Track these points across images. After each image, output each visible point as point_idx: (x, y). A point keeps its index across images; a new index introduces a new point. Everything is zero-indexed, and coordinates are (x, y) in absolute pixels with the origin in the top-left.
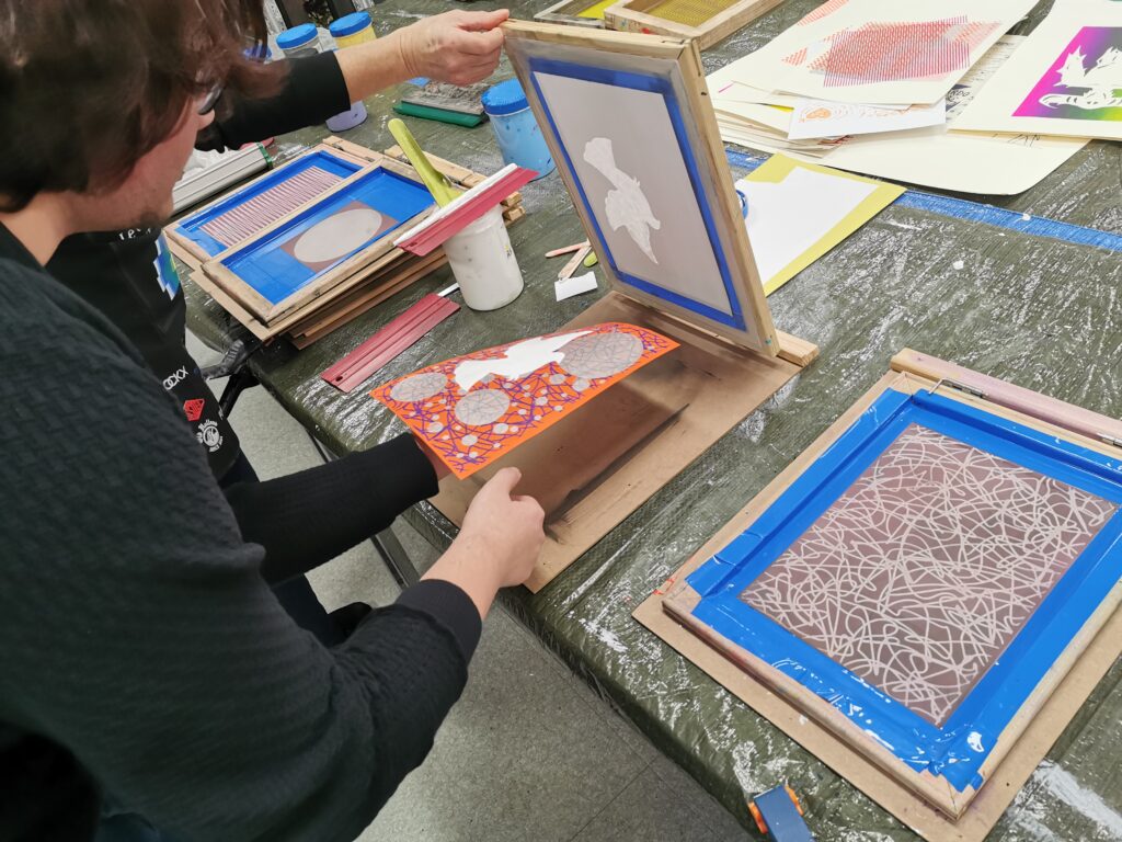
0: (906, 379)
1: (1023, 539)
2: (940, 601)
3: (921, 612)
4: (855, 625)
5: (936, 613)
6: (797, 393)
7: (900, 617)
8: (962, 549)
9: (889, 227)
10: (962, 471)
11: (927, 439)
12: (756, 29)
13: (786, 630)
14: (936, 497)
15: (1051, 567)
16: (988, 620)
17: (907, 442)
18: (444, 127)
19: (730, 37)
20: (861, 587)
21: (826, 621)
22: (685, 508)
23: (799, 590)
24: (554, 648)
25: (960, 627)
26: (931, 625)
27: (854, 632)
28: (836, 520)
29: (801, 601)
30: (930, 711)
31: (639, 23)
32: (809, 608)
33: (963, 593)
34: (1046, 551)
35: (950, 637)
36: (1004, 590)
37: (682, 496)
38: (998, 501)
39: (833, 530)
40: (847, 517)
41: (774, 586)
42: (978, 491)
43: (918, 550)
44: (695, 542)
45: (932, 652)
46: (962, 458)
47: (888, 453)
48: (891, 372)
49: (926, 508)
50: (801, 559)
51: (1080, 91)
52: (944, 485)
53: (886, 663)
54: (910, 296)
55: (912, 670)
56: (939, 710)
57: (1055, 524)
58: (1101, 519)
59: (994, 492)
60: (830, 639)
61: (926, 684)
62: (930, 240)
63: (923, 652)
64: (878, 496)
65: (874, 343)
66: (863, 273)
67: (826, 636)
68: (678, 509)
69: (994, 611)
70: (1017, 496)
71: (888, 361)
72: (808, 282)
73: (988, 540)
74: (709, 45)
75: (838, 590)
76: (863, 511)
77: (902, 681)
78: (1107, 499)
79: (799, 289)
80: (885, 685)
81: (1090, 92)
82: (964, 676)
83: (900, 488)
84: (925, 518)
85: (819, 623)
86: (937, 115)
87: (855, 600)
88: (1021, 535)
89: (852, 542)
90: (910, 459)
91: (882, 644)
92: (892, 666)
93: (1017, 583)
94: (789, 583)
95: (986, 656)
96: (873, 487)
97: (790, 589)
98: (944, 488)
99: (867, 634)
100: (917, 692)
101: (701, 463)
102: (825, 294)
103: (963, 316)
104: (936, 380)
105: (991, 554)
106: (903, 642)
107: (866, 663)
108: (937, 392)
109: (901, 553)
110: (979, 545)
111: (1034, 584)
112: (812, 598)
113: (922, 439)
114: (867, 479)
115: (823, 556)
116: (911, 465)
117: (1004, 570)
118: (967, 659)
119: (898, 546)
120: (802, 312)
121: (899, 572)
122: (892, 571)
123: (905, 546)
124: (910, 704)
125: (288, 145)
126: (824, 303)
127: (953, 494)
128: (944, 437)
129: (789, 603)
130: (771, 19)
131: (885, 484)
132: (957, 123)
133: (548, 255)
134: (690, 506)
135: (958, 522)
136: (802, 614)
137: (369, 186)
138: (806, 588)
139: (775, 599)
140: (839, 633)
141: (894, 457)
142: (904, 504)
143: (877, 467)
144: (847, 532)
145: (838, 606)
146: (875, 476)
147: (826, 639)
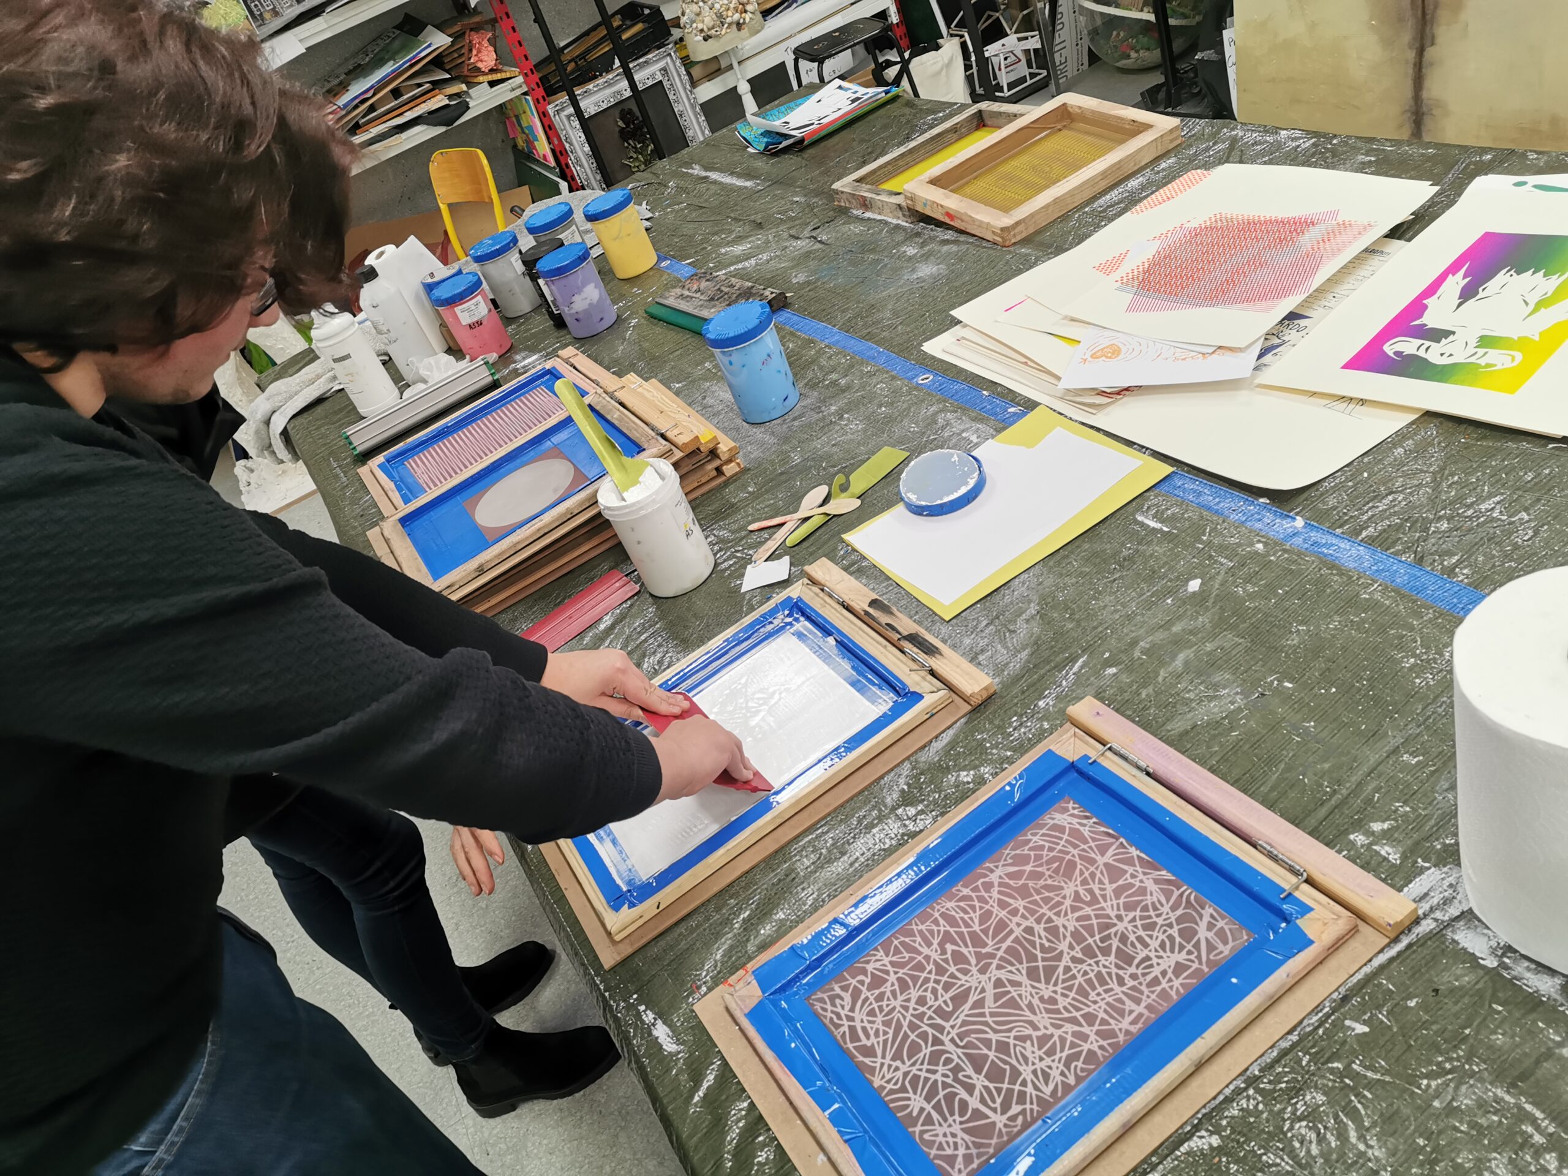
0: (1072, 739)
1: (1130, 965)
2: (1013, 1034)
3: (987, 1043)
4: (914, 1049)
5: (1003, 1047)
7: (963, 1047)
8: (1061, 970)
10: (1097, 868)
11: (1076, 820)
13: (841, 1047)
14: (1057, 899)
15: (1149, 1007)
16: (1054, 1065)
17: (1052, 822)
19: (1053, 223)
20: (937, 1004)
21: (885, 1042)
23: (872, 999)
25: (1021, 1068)
26: (993, 1061)
27: (909, 1060)
28: (943, 915)
29: (868, 1014)
30: (953, 1168)
31: (941, 205)
32: (873, 1022)
33: (1041, 1027)
34: (1149, 985)
35: (1007, 1080)
36: (1086, 1029)
38: (1122, 913)
39: (934, 927)
40: (953, 913)
41: (847, 991)
42: (1104, 897)
43: (1012, 965)
45: (981, 1094)
46: (1103, 849)
47: (1025, 835)
49: (1042, 911)
50: (886, 960)
51: (1437, 335)
52: (1071, 884)
53: (929, 1103)
55: (952, 1114)
56: (962, 1167)
57: (1172, 951)
58: (1226, 950)
59: (1122, 901)
60: (882, 1065)
61: (961, 1134)
63: (971, 1095)
64: (996, 889)
65: (1060, 685)
67: (879, 1060)
69: (1067, 1052)
70: (1145, 909)
72: (1020, 590)
73: (1091, 962)
75: (912, 1005)
76: (973, 908)
77: (937, 1127)
78: (1244, 925)
79: (1006, 600)
80: (918, 1129)
81: (1451, 338)
82: (1004, 1130)
83: (1022, 882)
84: (1035, 925)
85: (878, 1043)
87: (925, 1021)
88: (1128, 960)
89: (948, 946)
90: (1047, 845)
91: (933, 1077)
92: (933, 1107)
93: (1104, 1022)
94: (864, 989)
95: (1035, 1107)
96: (994, 878)
97: (863, 997)
98: (1069, 889)
99: (922, 1064)
100: (948, 1143)
102: (1033, 609)
104: (1104, 744)
105: (1089, 982)
106: (956, 1080)
107: (909, 1099)
108: (1101, 760)
109: (994, 966)
110: (1080, 966)
111: (1120, 1026)
112: (882, 1011)
113: (1070, 819)
114: (991, 865)
116: (1045, 852)
117: (1095, 1002)
118: (1015, 1109)
119: (994, 957)
120: (998, 631)
121: (983, 990)
122: (976, 988)
123: (1002, 959)
124: (937, 1157)
125: (524, 354)
126: (1028, 621)
127: (1077, 897)
128: (1094, 820)
129: (856, 1015)
131: (1009, 875)
132: (1267, 376)
133: (751, 528)
135: (1068, 935)
136: (864, 1029)
138: (880, 998)
139: (843, 1007)
140: (893, 1059)
141: (1030, 840)
142: (1020, 904)
143: (1007, 851)
144: (947, 933)
145: (905, 1024)
146: (1002, 863)
147: (878, 1065)
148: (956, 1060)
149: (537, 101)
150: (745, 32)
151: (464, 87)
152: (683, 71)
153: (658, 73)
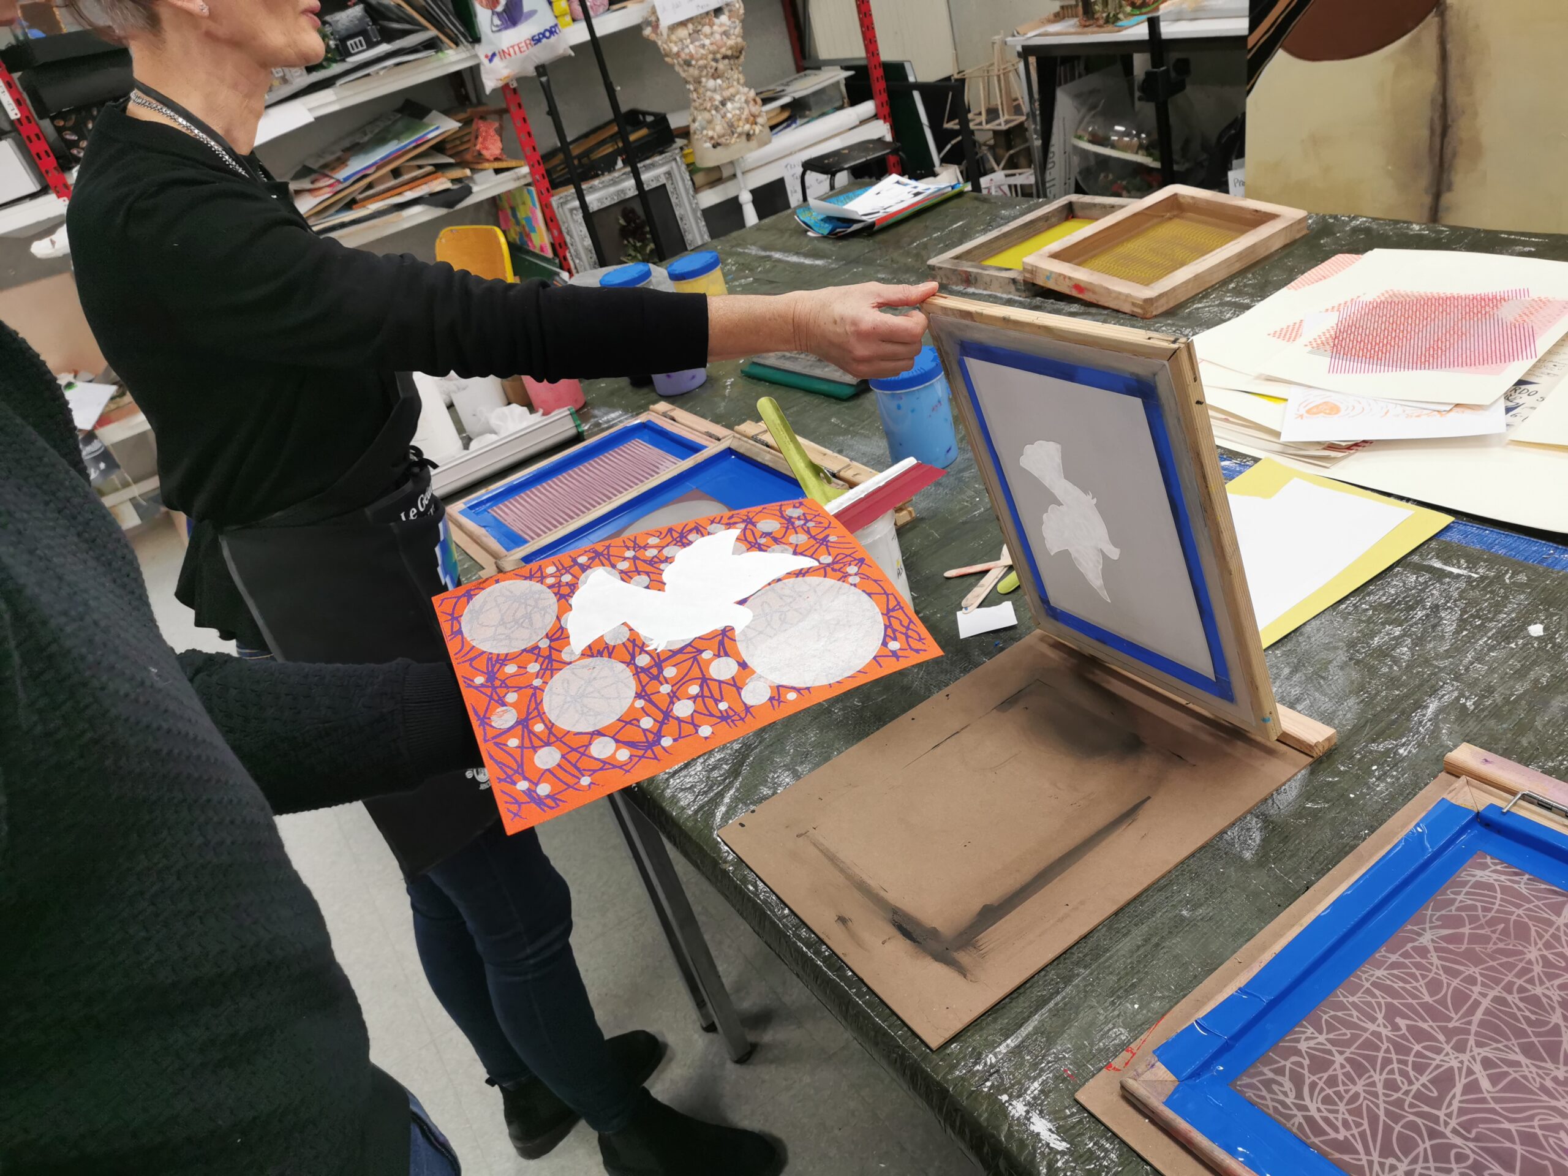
0: (1466, 788)
2: (1536, 1123)
3: (1507, 1135)
4: (1407, 1144)
5: (1529, 1139)
6: (1309, 792)
7: (1476, 1139)
9: (1431, 570)
10: (1558, 930)
11: (1503, 878)
12: (1228, 291)
13: (1304, 1143)
14: (1521, 965)
17: (1474, 879)
18: (808, 398)
19: (1193, 299)
20: (1414, 1088)
21: (1363, 1135)
22: (1149, 947)
23: (1321, 1084)
24: (961, 1133)
26: (1523, 1156)
27: (1406, 1157)
28: (1374, 984)
29: (1324, 1101)
31: (1070, 278)
32: (1337, 1112)
37: (1144, 928)
39: (1369, 999)
40: (1388, 982)
41: (1284, 1076)
43: (1498, 1042)
44: (1163, 998)
46: (1557, 909)
47: (1444, 894)
48: (1443, 776)
49: (1507, 979)
50: (1322, 1038)
52: (1532, 948)
54: (1467, 669)
60: (1370, 1163)
62: (1492, 592)
64: (1433, 956)
65: (1418, 732)
66: (1397, 631)
67: (1364, 1158)
68: (1139, 947)
71: (1440, 758)
72: (1317, 637)
74: (1164, 309)
75: (1380, 1089)
76: (1412, 976)
79: (1304, 646)
83: (1464, 947)
84: (1505, 995)
85: (1353, 1136)
86: (1494, 421)
87: (1406, 1107)
89: (1398, 1020)
90: (1479, 904)
94: (1306, 1072)
96: (1426, 939)
97: (1307, 1082)
98: (1533, 953)
99: (1426, 1160)
101: (1171, 883)
102: (1342, 656)
103: (1546, 704)
104: (1513, 793)
108: (1515, 810)
109: (1472, 1042)
112: (1341, 1098)
113: (1495, 876)
114: (1415, 928)
115: (1354, 1038)
116: (1480, 913)
119: (1468, 1032)
120: (1309, 679)
121: (1470, 1072)
122: (1460, 1069)
123: (1479, 1034)
125: (604, 410)
126: (1342, 668)
127: (1547, 963)
128: (1527, 876)
129: (1307, 1101)
130: (1250, 279)
131: (1444, 938)
132: (1522, 433)
133: (948, 574)
134: (1157, 945)
135: (1556, 1005)
136: (1326, 1120)
137: (712, 472)
138: (1332, 1082)
139: (1285, 1094)
140: (1383, 1154)
141: (1455, 900)
142: (1474, 971)
143: (1429, 912)
144: (1389, 1006)
145: (1382, 1114)
146: (1427, 925)
147: (1364, 1163)
148: (1472, 1156)
149: (540, 194)
150: (753, 143)
151: (468, 172)
152: (687, 176)
153: (662, 176)
